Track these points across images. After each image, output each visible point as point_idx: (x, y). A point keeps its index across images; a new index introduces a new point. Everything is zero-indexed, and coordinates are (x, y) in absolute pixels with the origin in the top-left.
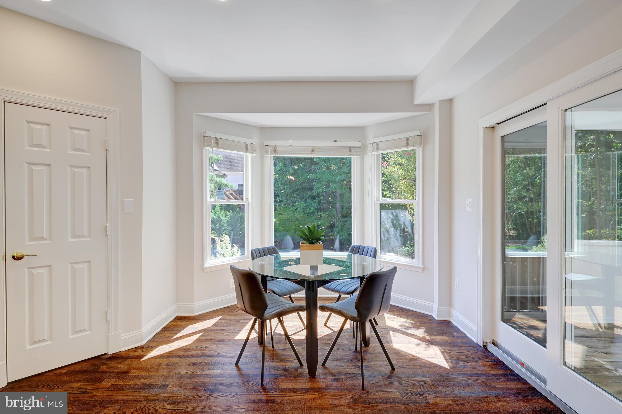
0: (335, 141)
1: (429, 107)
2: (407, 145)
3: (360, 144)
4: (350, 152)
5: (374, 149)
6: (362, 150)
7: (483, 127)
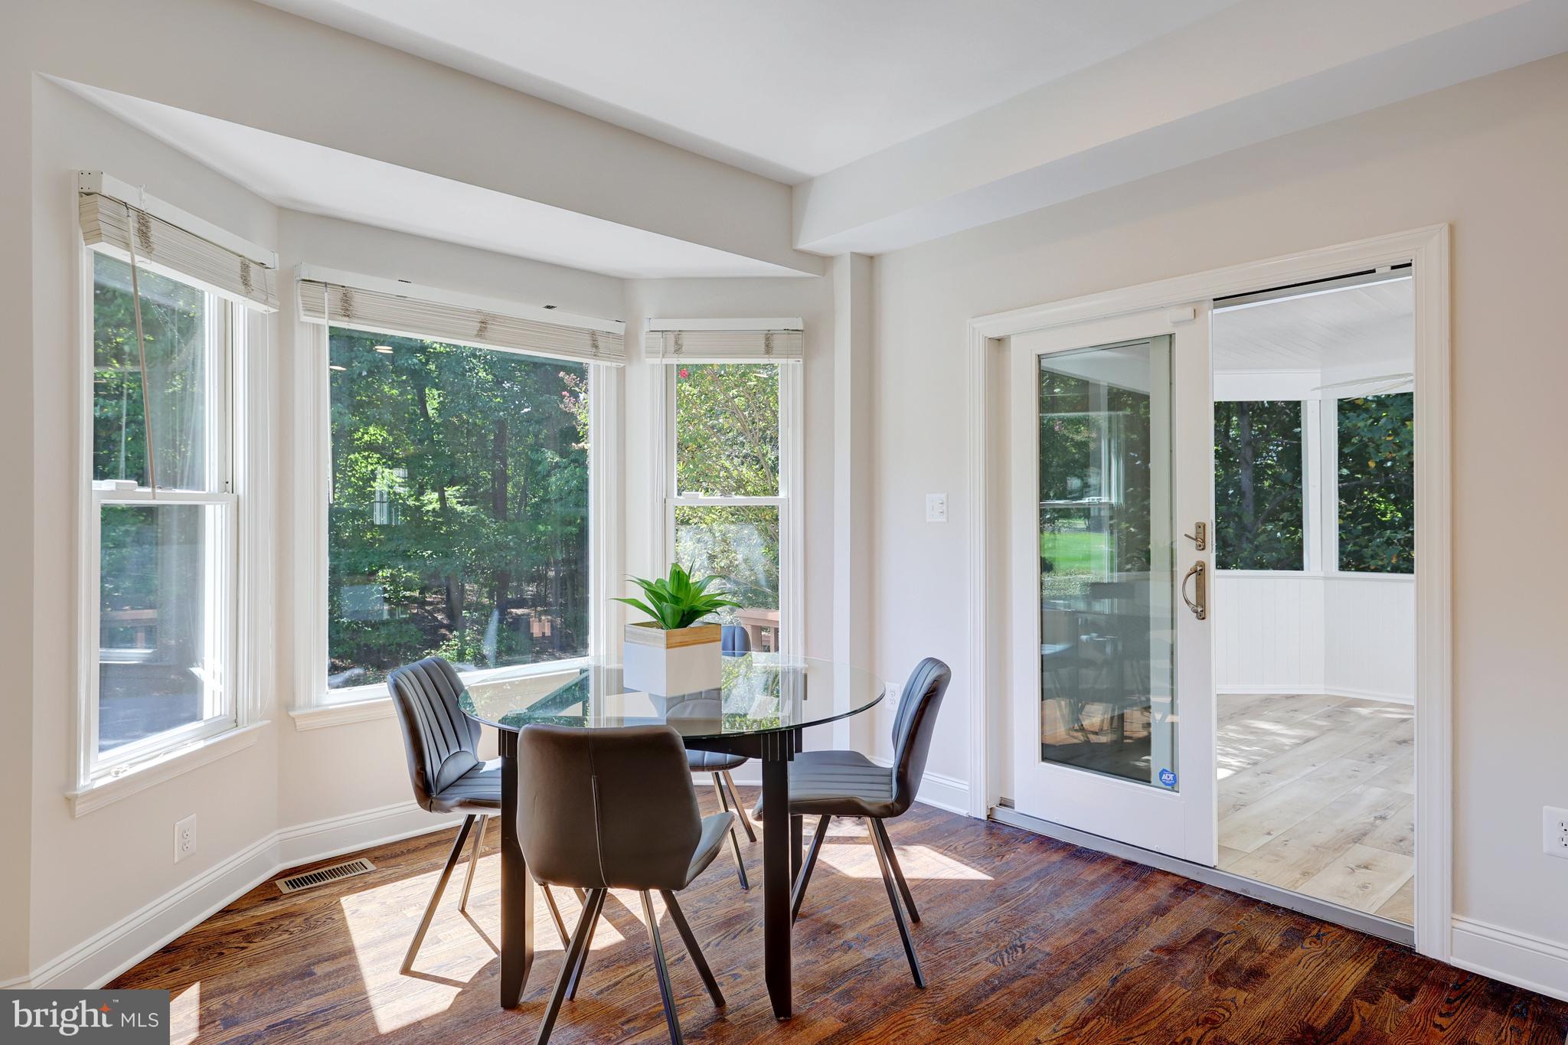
0: (548, 307)
1: (824, 262)
2: (768, 350)
3: (619, 329)
4: (594, 350)
5: (666, 348)
6: (625, 347)
7: (986, 337)
